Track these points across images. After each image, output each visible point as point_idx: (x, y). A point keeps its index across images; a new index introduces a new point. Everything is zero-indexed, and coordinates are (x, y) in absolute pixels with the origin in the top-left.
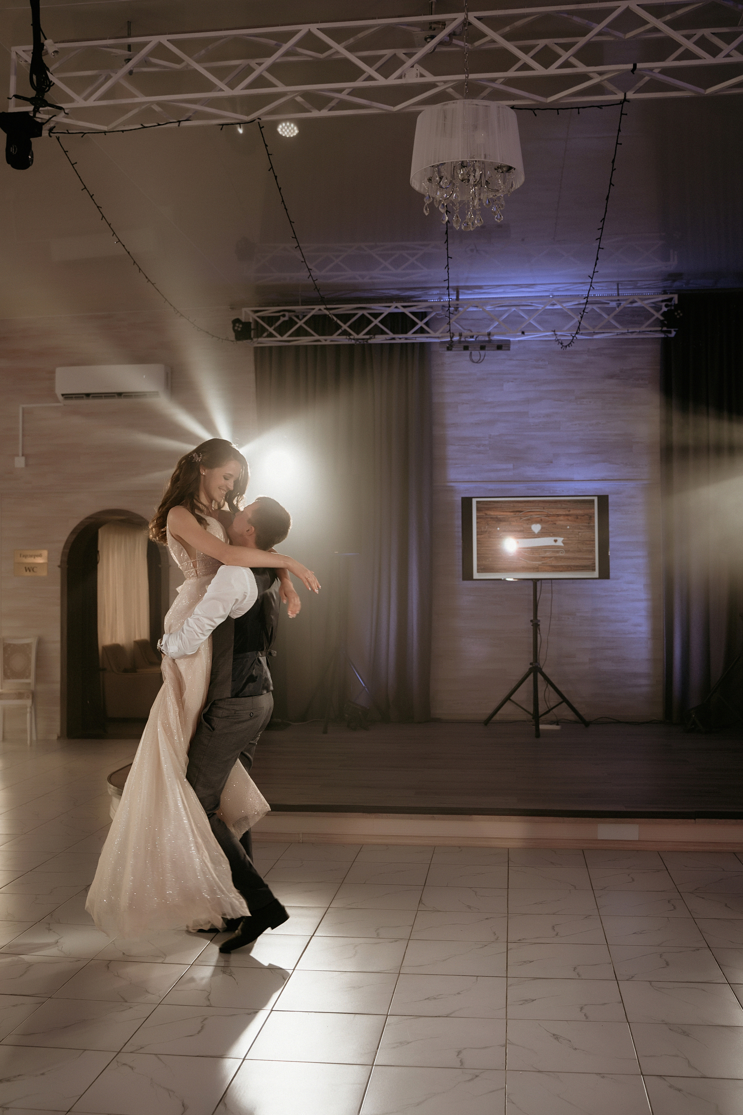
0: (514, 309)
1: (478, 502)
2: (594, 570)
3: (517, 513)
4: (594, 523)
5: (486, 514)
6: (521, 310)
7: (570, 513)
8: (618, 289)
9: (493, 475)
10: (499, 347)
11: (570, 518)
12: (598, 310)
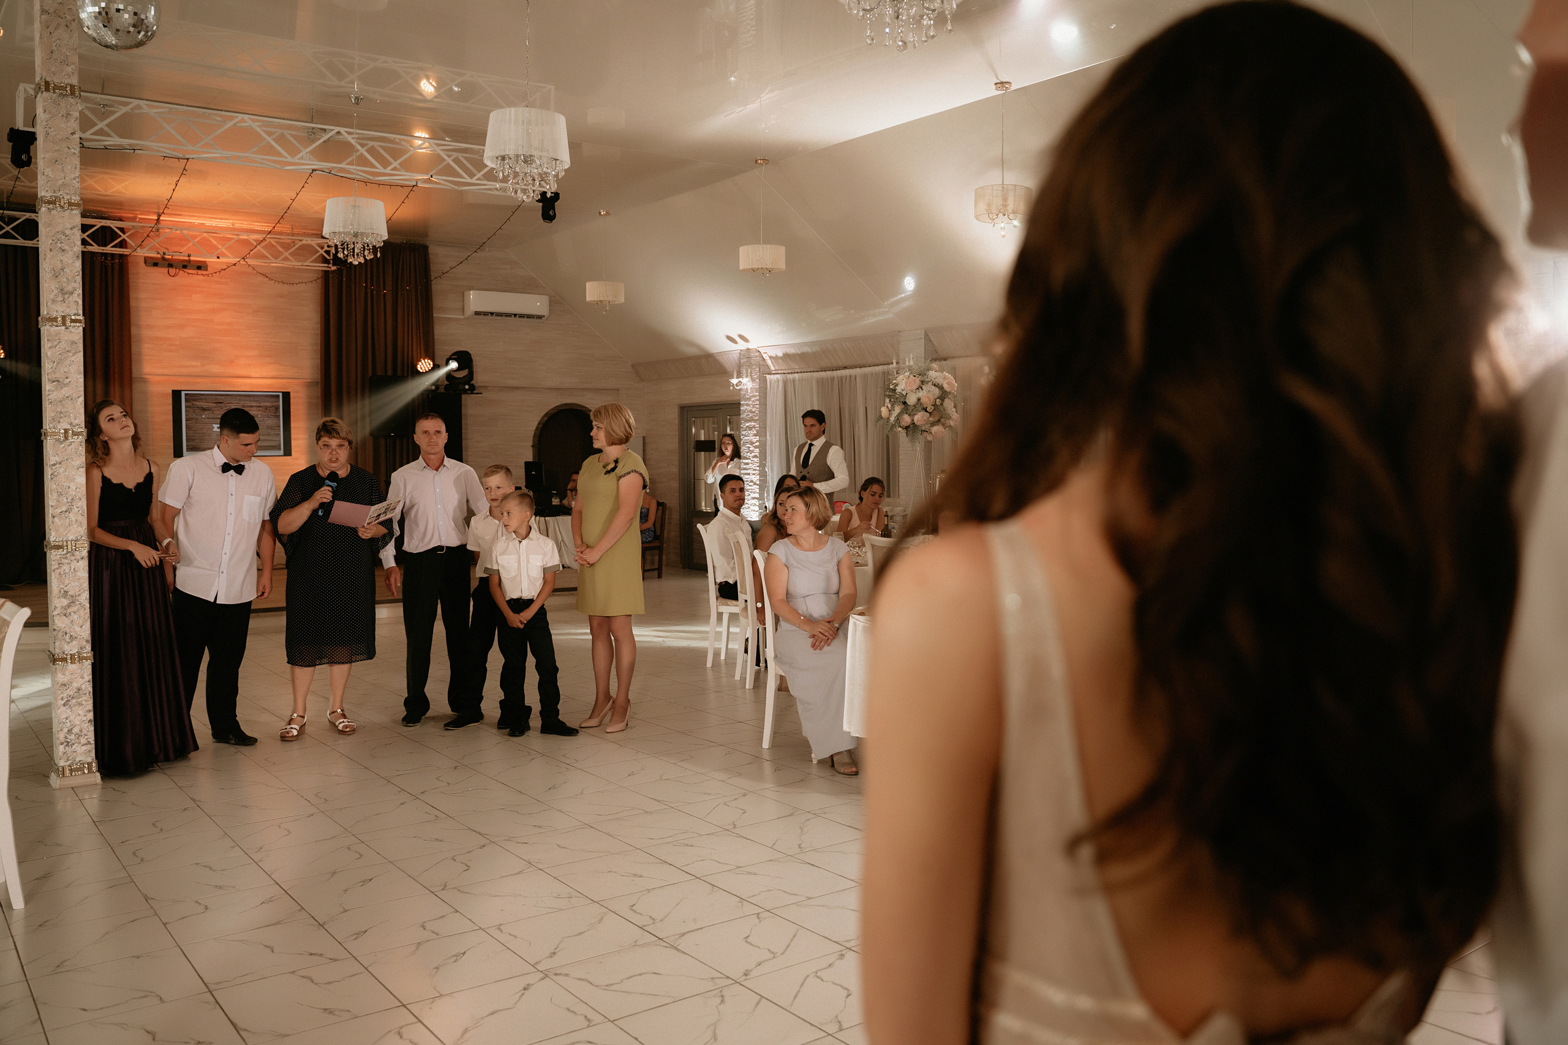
0: (205, 235)
1: (186, 394)
2: (280, 449)
3: (219, 404)
4: (279, 412)
5: (193, 404)
6: (212, 236)
7: (261, 405)
8: (293, 229)
9: (184, 371)
10: (199, 268)
11: (260, 408)
12: (274, 243)
